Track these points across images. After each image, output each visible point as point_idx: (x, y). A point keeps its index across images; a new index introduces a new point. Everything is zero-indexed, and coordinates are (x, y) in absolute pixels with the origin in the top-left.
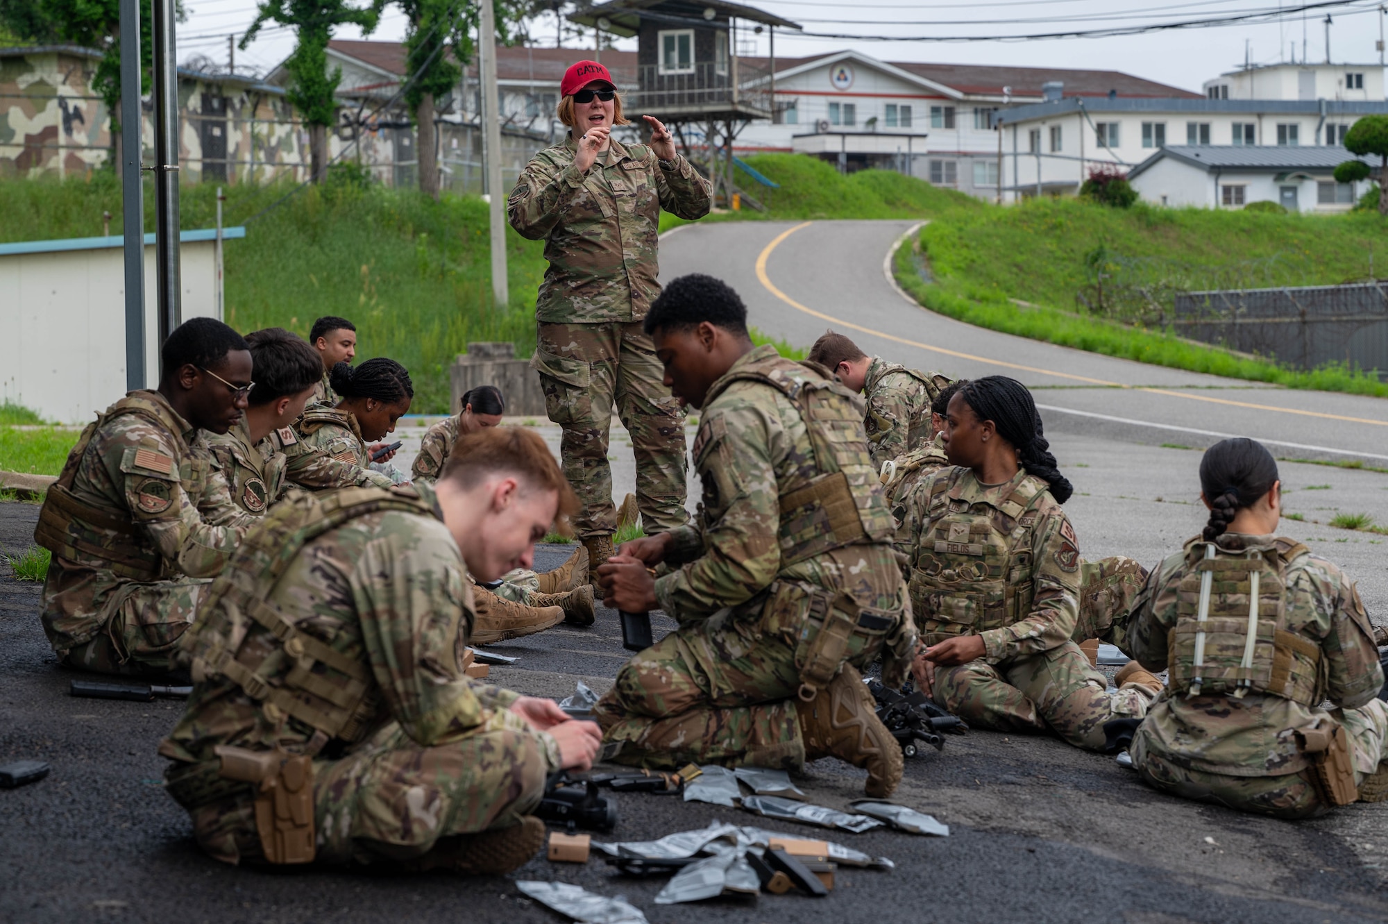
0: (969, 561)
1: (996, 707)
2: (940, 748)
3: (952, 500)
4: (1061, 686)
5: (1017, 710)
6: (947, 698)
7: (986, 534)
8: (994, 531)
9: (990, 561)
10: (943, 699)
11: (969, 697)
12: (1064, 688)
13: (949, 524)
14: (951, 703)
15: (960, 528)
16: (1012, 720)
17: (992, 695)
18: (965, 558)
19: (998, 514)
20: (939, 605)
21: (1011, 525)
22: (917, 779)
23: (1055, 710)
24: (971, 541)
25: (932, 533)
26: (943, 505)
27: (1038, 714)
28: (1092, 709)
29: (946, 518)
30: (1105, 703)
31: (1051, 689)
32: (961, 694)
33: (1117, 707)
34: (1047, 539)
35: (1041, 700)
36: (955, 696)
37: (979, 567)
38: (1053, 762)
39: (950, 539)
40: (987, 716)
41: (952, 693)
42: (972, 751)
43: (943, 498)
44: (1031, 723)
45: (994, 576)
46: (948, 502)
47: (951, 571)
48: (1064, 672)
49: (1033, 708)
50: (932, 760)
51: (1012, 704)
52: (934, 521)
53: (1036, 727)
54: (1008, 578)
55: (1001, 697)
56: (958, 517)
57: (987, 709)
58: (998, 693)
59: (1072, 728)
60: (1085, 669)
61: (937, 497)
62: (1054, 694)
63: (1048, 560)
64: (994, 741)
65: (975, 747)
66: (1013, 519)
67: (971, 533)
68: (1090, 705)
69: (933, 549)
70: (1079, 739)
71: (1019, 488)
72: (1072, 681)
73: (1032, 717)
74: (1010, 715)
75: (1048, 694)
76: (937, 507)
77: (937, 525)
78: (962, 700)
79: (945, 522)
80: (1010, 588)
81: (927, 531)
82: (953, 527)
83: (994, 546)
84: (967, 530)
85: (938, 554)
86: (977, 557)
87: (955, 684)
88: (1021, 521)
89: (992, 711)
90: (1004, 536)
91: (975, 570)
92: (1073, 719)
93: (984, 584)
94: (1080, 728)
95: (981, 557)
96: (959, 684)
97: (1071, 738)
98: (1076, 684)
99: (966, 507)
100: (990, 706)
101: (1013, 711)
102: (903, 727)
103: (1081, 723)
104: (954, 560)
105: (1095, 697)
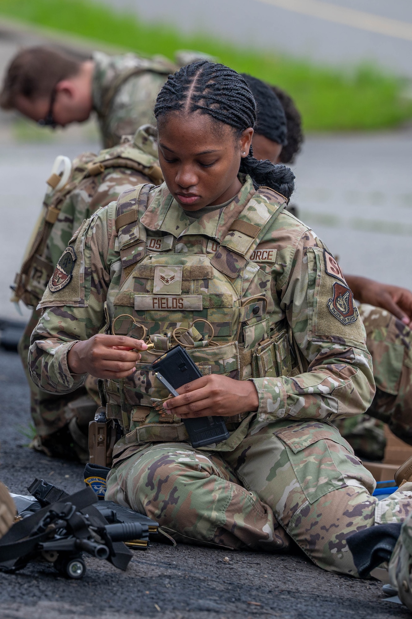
0: (185, 318)
1: (214, 514)
2: (124, 567)
3: (148, 232)
4: (307, 488)
5: (246, 519)
6: (146, 501)
7: (206, 279)
8: (216, 273)
9: (215, 317)
10: (141, 503)
11: (174, 501)
12: (312, 490)
13: (152, 269)
14: (150, 507)
15: (168, 273)
16: (237, 533)
17: (209, 498)
18: (179, 315)
19: (220, 250)
20: (149, 385)
21: (239, 264)
22: (72, 603)
23: (298, 520)
24: (186, 291)
25: (128, 285)
26: (138, 242)
27: (277, 526)
28: (348, 520)
29: (146, 261)
30: (367, 511)
31: (293, 492)
32: (164, 496)
33: (383, 516)
34: (313, 283)
35: (280, 507)
36: (156, 498)
37: (200, 327)
38: (283, 587)
39: (156, 290)
40: (202, 528)
41: (152, 494)
42: (169, 572)
43: (136, 231)
44: (266, 537)
45: (222, 338)
46: (143, 237)
47: (162, 337)
48: (312, 469)
49: (270, 517)
50: (107, 582)
51: (239, 510)
52: (128, 266)
53: (273, 544)
54: (242, 339)
55: (219, 500)
56: (164, 259)
57: (200, 517)
58: (217, 495)
59: (320, 545)
60: (343, 462)
61: (125, 232)
62: (297, 498)
63: (320, 315)
64: (208, 561)
65: (176, 567)
66: (241, 256)
67: (185, 279)
68: (347, 514)
69: (132, 306)
70: (329, 561)
71: (245, 212)
72: (323, 480)
73: (267, 529)
74: (235, 526)
75: (290, 498)
76: (129, 247)
77: (135, 273)
78: (166, 504)
79: (145, 267)
80: (246, 351)
81: (119, 281)
82: (158, 274)
83: (219, 296)
84: (178, 277)
85: (140, 312)
86: (195, 312)
87: (155, 482)
88: (255, 255)
89: (208, 520)
90: (231, 280)
91: (194, 331)
92: (322, 533)
93: (209, 350)
94: (332, 545)
95: (202, 313)
96: (161, 482)
97: (319, 559)
98: (328, 484)
99: (170, 242)
100: (206, 513)
101: (239, 520)
102: (66, 536)
103: (333, 539)
104: (163, 319)
105: (354, 502)
